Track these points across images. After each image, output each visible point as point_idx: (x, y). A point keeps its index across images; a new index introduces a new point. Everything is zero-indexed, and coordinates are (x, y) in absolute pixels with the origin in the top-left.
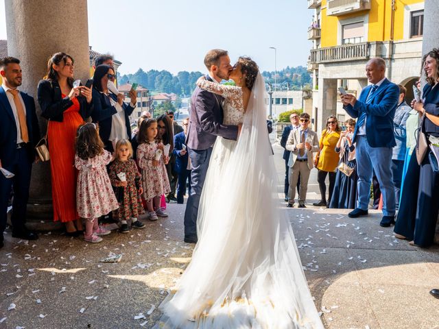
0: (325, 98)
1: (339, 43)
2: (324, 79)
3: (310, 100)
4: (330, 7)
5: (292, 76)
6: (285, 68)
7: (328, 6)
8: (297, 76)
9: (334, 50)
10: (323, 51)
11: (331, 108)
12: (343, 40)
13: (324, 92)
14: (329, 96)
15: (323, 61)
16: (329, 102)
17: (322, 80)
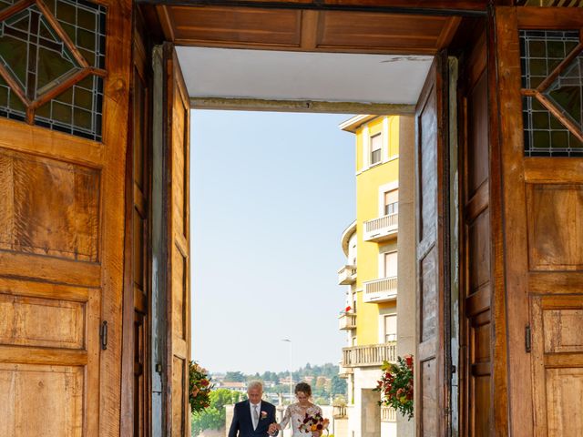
0: (364, 416)
1: (381, 341)
2: (362, 389)
3: (343, 421)
4: (368, 292)
5: (315, 380)
6: (304, 366)
7: (365, 289)
8: (324, 381)
9: (375, 349)
10: (360, 350)
11: (373, 431)
12: (386, 336)
13: (362, 407)
14: (370, 414)
15: (360, 365)
16: (370, 421)
17: (360, 391)
